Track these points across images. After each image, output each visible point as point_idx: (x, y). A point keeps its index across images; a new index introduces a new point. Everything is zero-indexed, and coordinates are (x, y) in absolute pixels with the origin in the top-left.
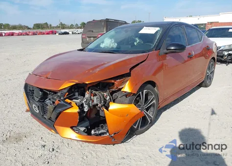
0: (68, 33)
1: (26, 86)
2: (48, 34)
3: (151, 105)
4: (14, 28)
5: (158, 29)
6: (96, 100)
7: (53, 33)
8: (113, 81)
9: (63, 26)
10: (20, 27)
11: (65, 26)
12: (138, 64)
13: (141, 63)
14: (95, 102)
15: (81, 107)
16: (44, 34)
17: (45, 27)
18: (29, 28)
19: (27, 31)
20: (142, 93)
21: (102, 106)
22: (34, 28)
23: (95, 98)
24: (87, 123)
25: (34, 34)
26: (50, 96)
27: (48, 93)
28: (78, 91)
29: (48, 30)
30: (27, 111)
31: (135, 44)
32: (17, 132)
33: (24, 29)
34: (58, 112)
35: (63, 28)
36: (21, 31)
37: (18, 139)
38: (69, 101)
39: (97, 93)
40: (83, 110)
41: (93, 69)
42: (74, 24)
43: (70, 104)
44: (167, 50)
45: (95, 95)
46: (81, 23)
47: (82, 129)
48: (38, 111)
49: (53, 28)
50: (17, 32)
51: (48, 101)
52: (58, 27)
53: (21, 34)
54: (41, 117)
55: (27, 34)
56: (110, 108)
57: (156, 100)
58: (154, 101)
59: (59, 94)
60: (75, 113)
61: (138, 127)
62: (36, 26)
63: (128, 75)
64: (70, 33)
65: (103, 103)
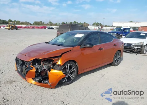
0: (53, 29)
1: (17, 59)
2: (41, 28)
3: (73, 71)
4: (23, 23)
5: (83, 35)
6: (45, 67)
7: (45, 28)
8: (53, 59)
9: (51, 24)
10: (26, 23)
11: (53, 24)
12: (67, 52)
13: (69, 51)
14: (45, 68)
15: (37, 69)
16: (39, 28)
17: (40, 23)
18: (31, 24)
19: (29, 26)
20: (67, 66)
21: (47, 70)
22: (34, 24)
23: (45, 66)
24: (40, 78)
25: (33, 28)
26: (26, 64)
27: (25, 62)
28: (37, 63)
29: (42, 26)
30: (16, 70)
31: (74, 41)
32: (11, 80)
33: (28, 25)
34: (27, 71)
35: (51, 25)
36: (26, 26)
37: (11, 82)
38: (32, 66)
39: (46, 64)
40: (38, 71)
41: (44, 53)
42: (58, 23)
43: (32, 68)
44: (85, 46)
45: (45, 65)
46: (62, 23)
47: (37, 80)
48: (20, 70)
49: (45, 24)
50: (23, 26)
51: (24, 66)
52: (48, 24)
53: (26, 28)
54: (21, 73)
55: (29, 28)
56: (51, 72)
57: (76, 69)
58: (75, 69)
59: (29, 63)
60: (34, 72)
61: (65, 81)
62: (35, 23)
63: (60, 56)
64: (55, 28)
65: (48, 69)
